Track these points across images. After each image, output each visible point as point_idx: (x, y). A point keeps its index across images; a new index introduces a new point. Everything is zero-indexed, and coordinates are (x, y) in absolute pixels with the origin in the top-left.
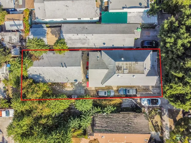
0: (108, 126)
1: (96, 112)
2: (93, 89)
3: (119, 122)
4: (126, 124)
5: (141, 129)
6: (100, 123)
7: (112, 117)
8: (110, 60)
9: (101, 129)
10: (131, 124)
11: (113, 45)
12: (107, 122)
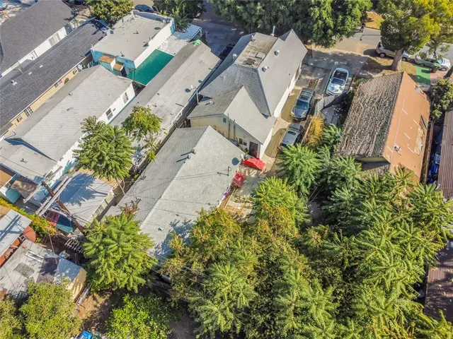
0: (370, 133)
1: (331, 155)
2: (273, 162)
3: (367, 116)
4: (374, 105)
5: (391, 85)
6: (359, 147)
7: (350, 128)
8: (225, 77)
9: (375, 144)
10: (375, 99)
11: (200, 81)
12: (361, 135)
